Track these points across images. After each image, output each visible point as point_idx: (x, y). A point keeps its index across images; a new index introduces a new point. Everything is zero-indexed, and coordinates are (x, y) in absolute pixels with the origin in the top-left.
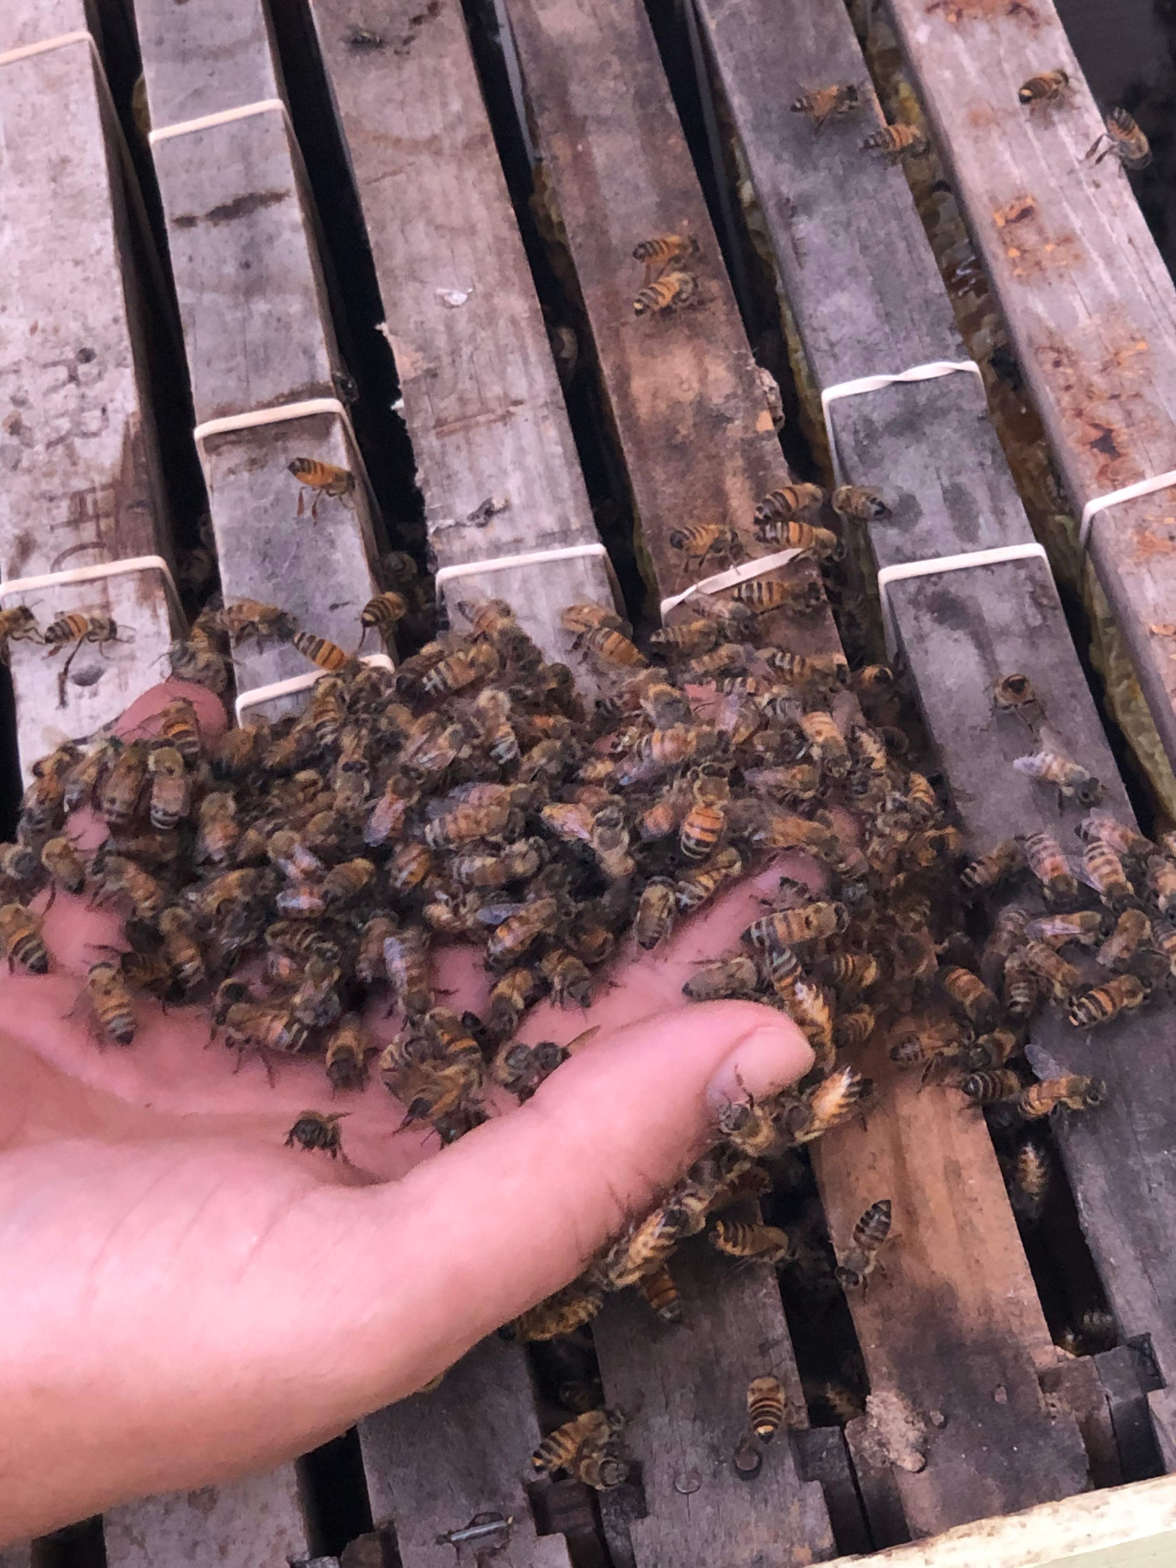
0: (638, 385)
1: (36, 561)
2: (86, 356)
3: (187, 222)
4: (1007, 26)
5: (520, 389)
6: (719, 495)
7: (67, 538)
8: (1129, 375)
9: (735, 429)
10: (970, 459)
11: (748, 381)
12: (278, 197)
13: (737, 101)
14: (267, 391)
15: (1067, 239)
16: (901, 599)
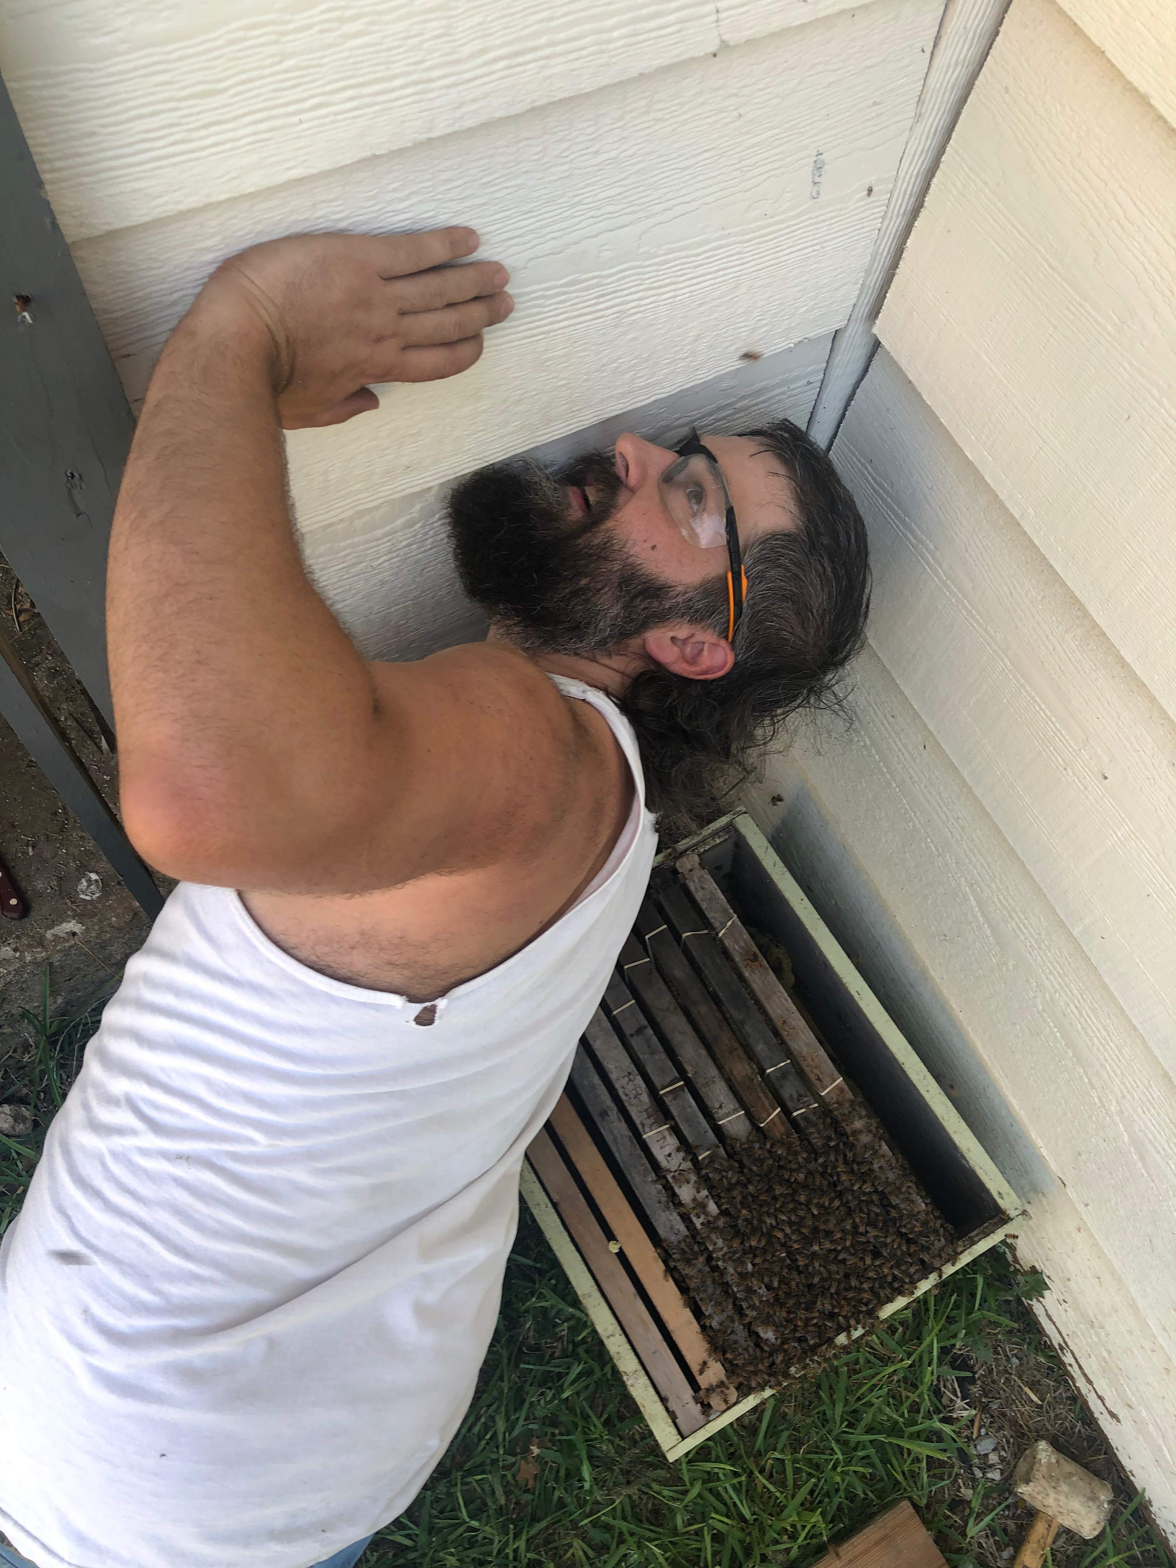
0: (735, 1073)
1: (647, 1129)
2: (630, 1074)
3: (632, 1035)
4: (761, 970)
5: (713, 1075)
6: (760, 1098)
7: (648, 1122)
8: (817, 1061)
9: (755, 1081)
10: (797, 1083)
11: (751, 1067)
12: (646, 1027)
13: (720, 994)
14: (668, 1080)
15: (794, 1028)
16: (799, 1118)
